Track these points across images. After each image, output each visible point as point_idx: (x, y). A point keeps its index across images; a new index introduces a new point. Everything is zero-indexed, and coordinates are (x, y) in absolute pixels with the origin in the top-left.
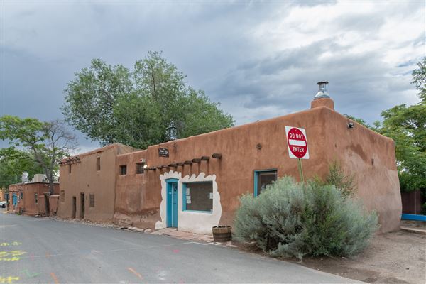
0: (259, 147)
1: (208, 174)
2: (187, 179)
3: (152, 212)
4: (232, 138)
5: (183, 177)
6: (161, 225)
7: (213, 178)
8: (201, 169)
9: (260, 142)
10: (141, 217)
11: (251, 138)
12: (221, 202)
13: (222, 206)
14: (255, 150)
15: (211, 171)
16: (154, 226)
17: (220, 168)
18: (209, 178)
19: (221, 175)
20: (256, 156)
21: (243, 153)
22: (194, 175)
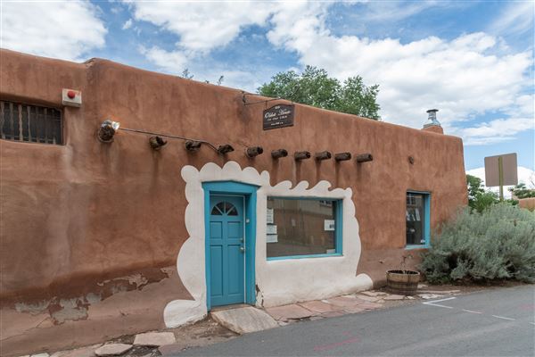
0: (411, 161)
1: (336, 185)
2: (284, 189)
3: (136, 279)
4: (374, 136)
5: (273, 183)
6: (192, 311)
7: (346, 194)
8: (322, 175)
9: (411, 154)
10: (58, 308)
11: (400, 146)
12: (360, 234)
13: (363, 243)
14: (405, 163)
15: (343, 181)
16: (162, 320)
17: (359, 179)
18: (337, 193)
19: (360, 190)
20: (408, 171)
21: (390, 162)
22: (305, 184)
